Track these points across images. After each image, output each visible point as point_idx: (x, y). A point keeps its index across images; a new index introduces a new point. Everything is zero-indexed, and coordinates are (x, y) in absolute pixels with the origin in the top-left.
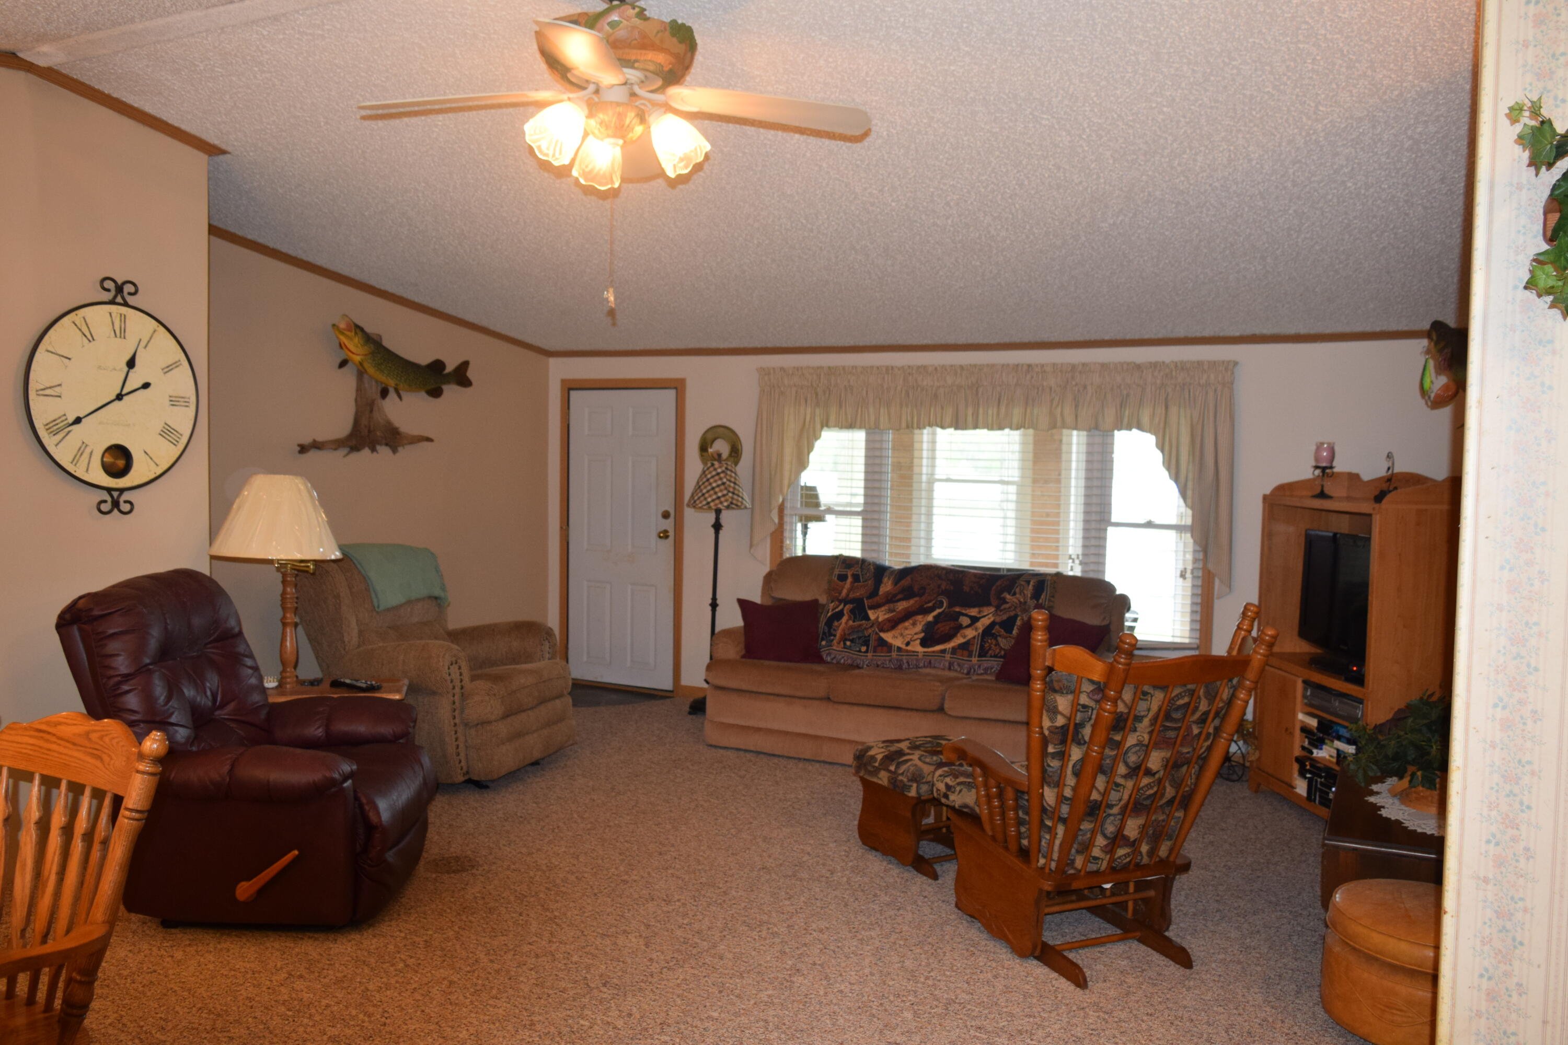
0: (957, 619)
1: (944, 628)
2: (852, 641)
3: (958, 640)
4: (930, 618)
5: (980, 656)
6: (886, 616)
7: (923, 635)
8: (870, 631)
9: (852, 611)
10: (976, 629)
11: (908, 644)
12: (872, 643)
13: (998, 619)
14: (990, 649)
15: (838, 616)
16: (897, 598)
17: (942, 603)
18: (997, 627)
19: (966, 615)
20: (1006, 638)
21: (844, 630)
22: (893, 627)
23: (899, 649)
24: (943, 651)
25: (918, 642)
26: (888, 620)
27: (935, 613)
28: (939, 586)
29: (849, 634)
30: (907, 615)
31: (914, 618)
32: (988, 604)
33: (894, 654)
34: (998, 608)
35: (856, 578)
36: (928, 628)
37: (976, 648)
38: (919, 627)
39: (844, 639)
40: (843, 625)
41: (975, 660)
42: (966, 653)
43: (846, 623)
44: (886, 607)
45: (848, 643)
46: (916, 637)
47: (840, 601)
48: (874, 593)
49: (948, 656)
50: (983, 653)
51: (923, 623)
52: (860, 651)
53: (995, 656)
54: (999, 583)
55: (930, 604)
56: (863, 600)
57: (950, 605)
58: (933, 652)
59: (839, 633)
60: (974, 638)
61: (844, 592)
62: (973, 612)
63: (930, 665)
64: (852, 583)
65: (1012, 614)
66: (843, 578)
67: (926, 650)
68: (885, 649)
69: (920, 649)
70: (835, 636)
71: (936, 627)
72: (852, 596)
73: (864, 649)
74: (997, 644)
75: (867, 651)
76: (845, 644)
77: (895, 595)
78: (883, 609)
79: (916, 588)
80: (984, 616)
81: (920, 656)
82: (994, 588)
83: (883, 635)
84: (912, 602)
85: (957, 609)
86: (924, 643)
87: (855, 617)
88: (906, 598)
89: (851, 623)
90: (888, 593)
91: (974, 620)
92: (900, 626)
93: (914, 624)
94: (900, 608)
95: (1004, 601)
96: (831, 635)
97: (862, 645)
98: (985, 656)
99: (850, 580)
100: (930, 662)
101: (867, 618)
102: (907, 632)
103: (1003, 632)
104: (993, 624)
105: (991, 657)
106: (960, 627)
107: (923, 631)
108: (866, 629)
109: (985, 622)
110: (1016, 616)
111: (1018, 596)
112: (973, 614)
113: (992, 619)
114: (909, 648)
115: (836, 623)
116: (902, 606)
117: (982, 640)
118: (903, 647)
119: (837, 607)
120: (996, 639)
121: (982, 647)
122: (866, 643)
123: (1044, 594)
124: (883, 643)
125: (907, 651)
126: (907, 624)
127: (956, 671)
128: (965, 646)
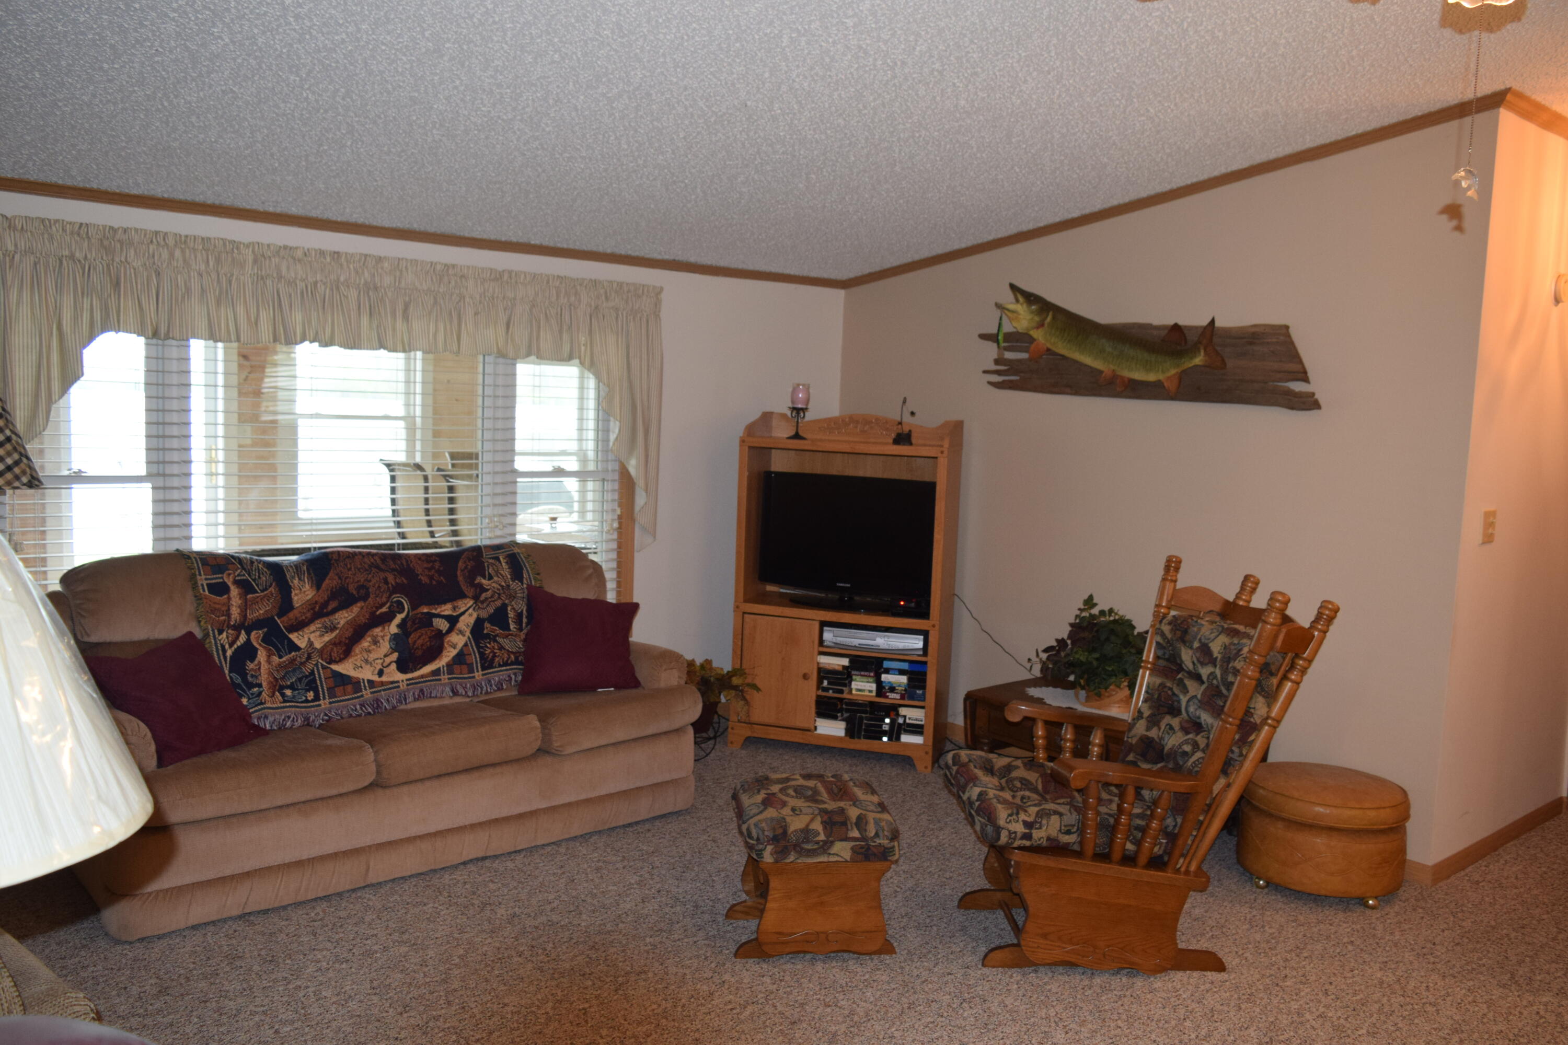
0: (431, 624)
1: (419, 639)
2: (292, 687)
3: (449, 654)
4: (393, 628)
5: (483, 668)
6: (327, 638)
7: (395, 656)
8: (310, 666)
9: (266, 640)
10: (461, 632)
11: (381, 673)
12: (323, 686)
13: (484, 614)
14: (494, 656)
15: (247, 652)
16: (330, 608)
17: (400, 604)
18: (487, 625)
19: (439, 616)
20: (507, 637)
21: (270, 674)
22: (347, 653)
23: (371, 683)
24: (436, 672)
25: (394, 666)
26: (333, 643)
27: (399, 618)
28: (386, 581)
29: (283, 678)
30: (358, 632)
31: (370, 633)
32: (463, 596)
33: (367, 694)
34: (476, 598)
35: (246, 587)
36: (398, 642)
37: (475, 658)
38: (385, 646)
39: (277, 687)
40: (264, 667)
41: (478, 675)
42: (465, 668)
43: (269, 662)
44: (317, 625)
45: (288, 692)
46: (388, 660)
47: (237, 628)
48: (286, 605)
49: (445, 678)
50: (487, 664)
51: (387, 638)
52: (307, 701)
53: (506, 664)
54: (461, 564)
55: (384, 609)
56: (273, 618)
57: (414, 607)
58: (422, 676)
59: (264, 679)
60: (466, 645)
61: (235, 613)
62: (447, 609)
63: (421, 695)
64: (243, 596)
65: (499, 603)
66: (220, 589)
67: (410, 676)
68: (349, 688)
69: (400, 676)
70: (260, 686)
71: (410, 641)
72: (252, 616)
73: (311, 695)
74: (501, 648)
75: (317, 698)
76: (283, 695)
77: (325, 604)
78: (312, 627)
79: (352, 589)
80: (463, 613)
81: (403, 686)
82: (459, 573)
83: (335, 667)
84: (356, 609)
85: (425, 610)
86: (403, 667)
87: (278, 650)
88: (346, 604)
89: (276, 659)
90: (311, 604)
91: (453, 621)
92: (357, 649)
93: (375, 642)
94: (342, 622)
95: (483, 590)
96: (251, 686)
97: (308, 690)
98: (491, 667)
99: (234, 591)
100: (422, 691)
101: (294, 647)
102: (372, 656)
103: (498, 631)
104: (479, 623)
105: (500, 666)
106: (440, 636)
107: (394, 650)
108: (303, 664)
109: (467, 621)
110: (504, 607)
111: (496, 578)
112: (446, 613)
113: (475, 615)
114: (384, 679)
115: (251, 666)
116: (343, 618)
117: (478, 647)
118: (376, 678)
119: (237, 638)
120: (495, 641)
121: (482, 655)
122: (312, 685)
123: (525, 571)
124: (343, 680)
125: (382, 683)
126: (365, 644)
127: (461, 695)
128: (460, 658)
